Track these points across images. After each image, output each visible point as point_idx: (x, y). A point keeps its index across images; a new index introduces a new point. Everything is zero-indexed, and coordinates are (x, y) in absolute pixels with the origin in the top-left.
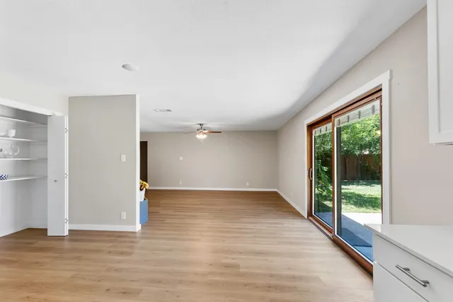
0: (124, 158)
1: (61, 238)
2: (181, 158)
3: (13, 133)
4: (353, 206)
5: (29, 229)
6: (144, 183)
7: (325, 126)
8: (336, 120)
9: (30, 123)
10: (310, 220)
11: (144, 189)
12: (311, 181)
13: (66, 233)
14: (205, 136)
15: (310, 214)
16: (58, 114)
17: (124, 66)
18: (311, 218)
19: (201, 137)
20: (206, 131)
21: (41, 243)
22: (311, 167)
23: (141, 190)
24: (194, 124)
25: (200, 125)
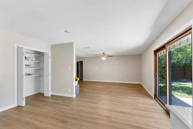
0: (69, 68)
1: (48, 97)
2: (96, 68)
3: (34, 59)
4: (186, 94)
5: (40, 93)
6: (78, 78)
7: (163, 51)
8: (168, 47)
9: (39, 55)
10: (155, 100)
11: (78, 81)
12: (156, 79)
13: (50, 96)
14: (105, 58)
15: (155, 96)
16: (48, 52)
17: (65, 31)
18: (156, 98)
19: (104, 58)
20: (106, 56)
21: (42, 99)
22: (156, 72)
23: (76, 81)
24: (101, 53)
25: (103, 53)
